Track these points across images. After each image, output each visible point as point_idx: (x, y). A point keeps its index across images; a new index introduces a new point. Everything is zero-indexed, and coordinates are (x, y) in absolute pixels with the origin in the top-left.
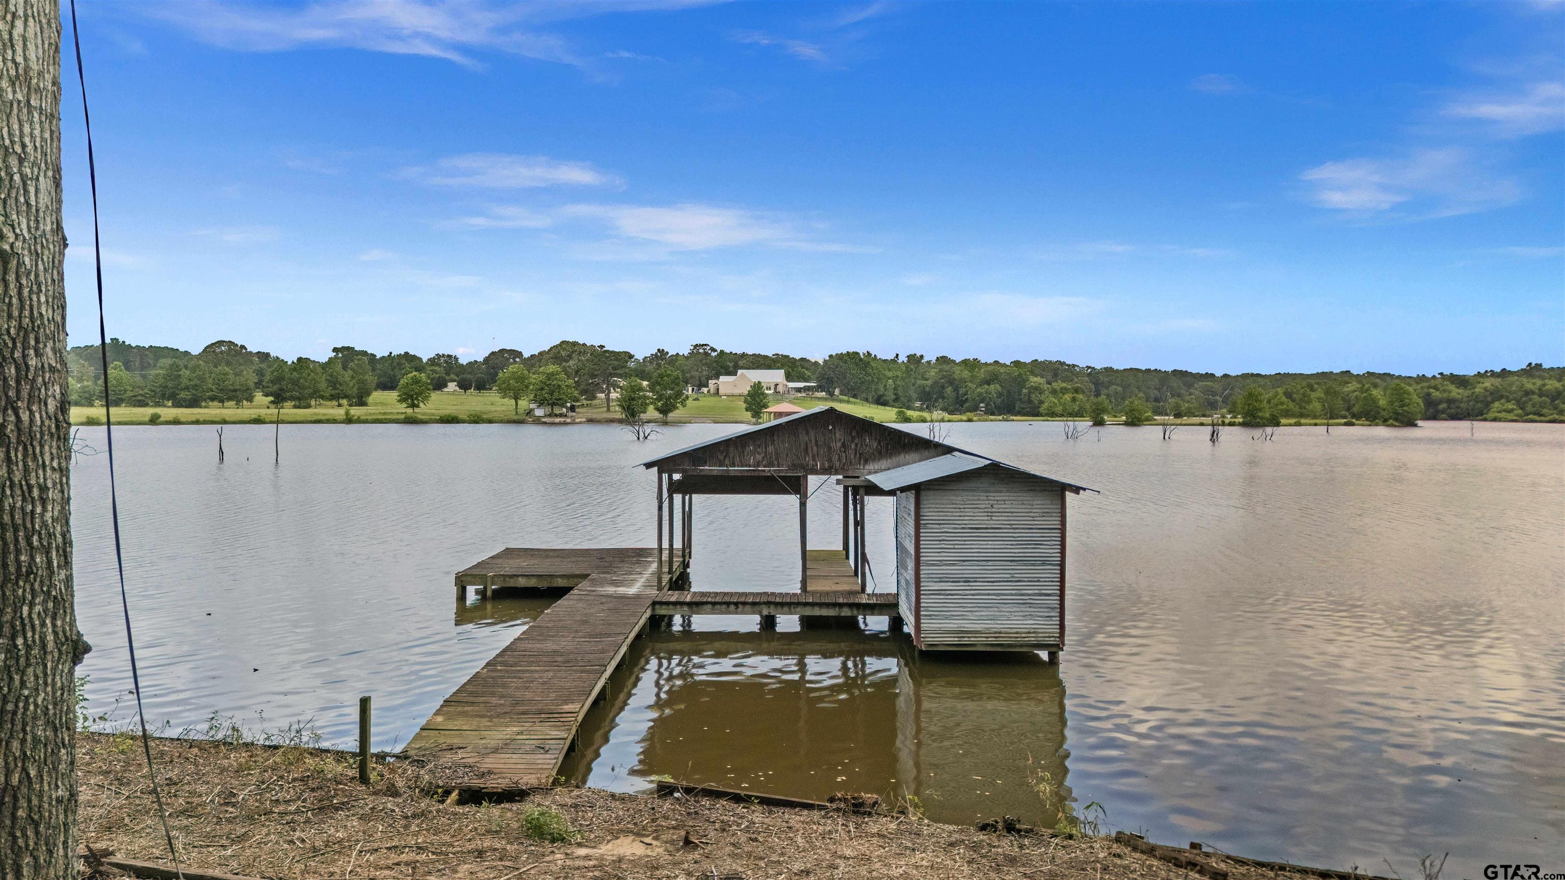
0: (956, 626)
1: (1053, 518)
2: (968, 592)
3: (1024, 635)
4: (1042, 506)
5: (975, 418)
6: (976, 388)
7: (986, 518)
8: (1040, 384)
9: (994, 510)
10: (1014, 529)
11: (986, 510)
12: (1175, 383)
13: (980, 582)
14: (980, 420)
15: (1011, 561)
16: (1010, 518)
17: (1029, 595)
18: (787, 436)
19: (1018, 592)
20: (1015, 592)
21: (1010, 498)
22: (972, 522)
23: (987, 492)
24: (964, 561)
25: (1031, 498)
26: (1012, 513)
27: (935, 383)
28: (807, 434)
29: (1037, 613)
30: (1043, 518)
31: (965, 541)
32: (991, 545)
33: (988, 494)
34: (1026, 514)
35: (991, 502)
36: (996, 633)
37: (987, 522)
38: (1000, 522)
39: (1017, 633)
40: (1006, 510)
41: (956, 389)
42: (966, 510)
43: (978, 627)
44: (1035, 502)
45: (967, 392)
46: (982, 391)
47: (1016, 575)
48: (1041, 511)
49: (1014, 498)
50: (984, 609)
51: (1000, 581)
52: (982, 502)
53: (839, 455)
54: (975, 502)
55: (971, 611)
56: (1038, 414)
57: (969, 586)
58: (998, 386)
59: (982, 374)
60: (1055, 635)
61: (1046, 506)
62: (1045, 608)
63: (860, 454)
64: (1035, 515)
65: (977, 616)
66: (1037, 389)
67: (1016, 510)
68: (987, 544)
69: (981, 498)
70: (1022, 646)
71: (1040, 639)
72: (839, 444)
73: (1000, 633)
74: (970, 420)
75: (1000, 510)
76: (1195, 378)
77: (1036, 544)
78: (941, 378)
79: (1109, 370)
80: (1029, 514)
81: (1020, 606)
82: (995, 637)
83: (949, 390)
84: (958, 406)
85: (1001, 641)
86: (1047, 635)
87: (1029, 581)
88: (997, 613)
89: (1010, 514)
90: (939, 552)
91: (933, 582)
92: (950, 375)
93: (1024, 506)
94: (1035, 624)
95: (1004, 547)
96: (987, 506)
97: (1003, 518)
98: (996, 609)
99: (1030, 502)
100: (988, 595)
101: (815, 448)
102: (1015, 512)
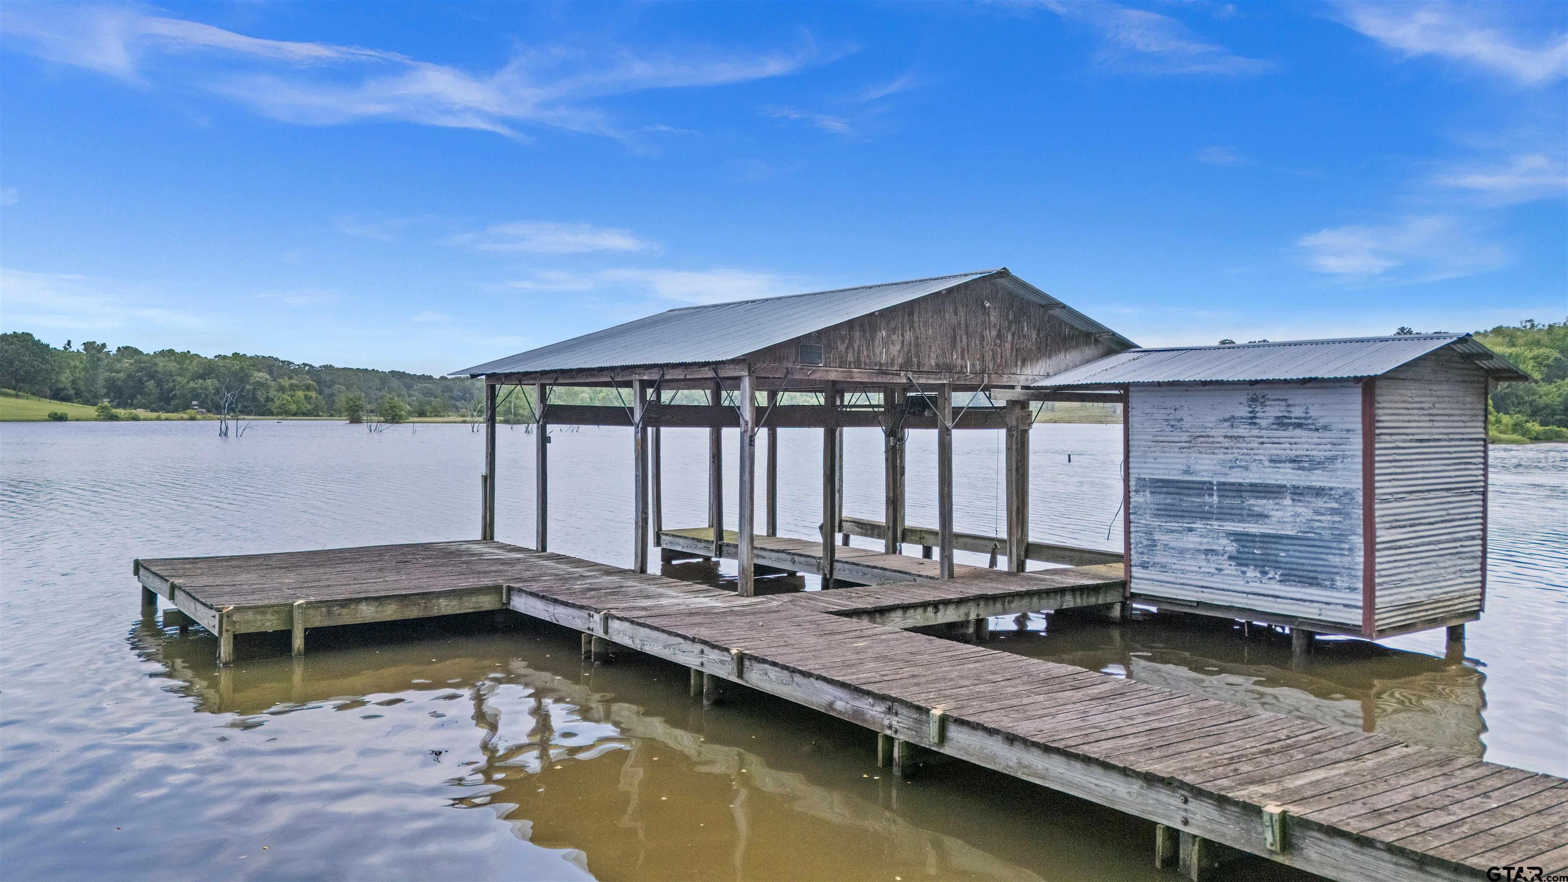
0: (1404, 597)
1: (1479, 424)
3: (1455, 601)
4: (1471, 406)
5: (199, 417)
6: (188, 382)
8: (267, 380)
9: (1435, 412)
12: (395, 383)
14: (205, 419)
18: (930, 315)
19: (1451, 536)
21: (1448, 393)
23: (1430, 383)
25: (1463, 394)
26: (1449, 416)
27: (130, 376)
28: (956, 313)
29: (1464, 567)
30: (1472, 424)
33: (1431, 387)
34: (1459, 418)
35: (1433, 399)
36: (1435, 602)
37: (1430, 431)
38: (1439, 431)
39: (1451, 599)
40: (1444, 412)
41: (159, 384)
43: (1422, 596)
44: (1467, 400)
45: (175, 386)
46: (196, 386)
52: (1426, 399)
53: (993, 351)
54: (1421, 399)
55: (1416, 572)
56: (271, 413)
57: (1415, 532)
58: (216, 381)
59: (194, 367)
61: (1474, 406)
62: (1471, 558)
63: (1017, 351)
64: (1466, 418)
66: (262, 385)
67: (1452, 412)
69: (1426, 393)
70: (1450, 618)
71: (1467, 605)
72: (994, 333)
73: (1438, 602)
74: (192, 419)
75: (1440, 412)
76: (413, 379)
77: (1466, 463)
78: (138, 371)
79: (328, 368)
80: (1462, 418)
82: (1433, 609)
83: (151, 384)
84: (162, 403)
85: (1437, 613)
87: (1460, 519)
88: (1435, 571)
89: (1447, 418)
92: (151, 367)
93: (1458, 406)
94: (1464, 583)
96: (1430, 406)
99: (1463, 399)
101: (964, 337)
102: (1451, 415)
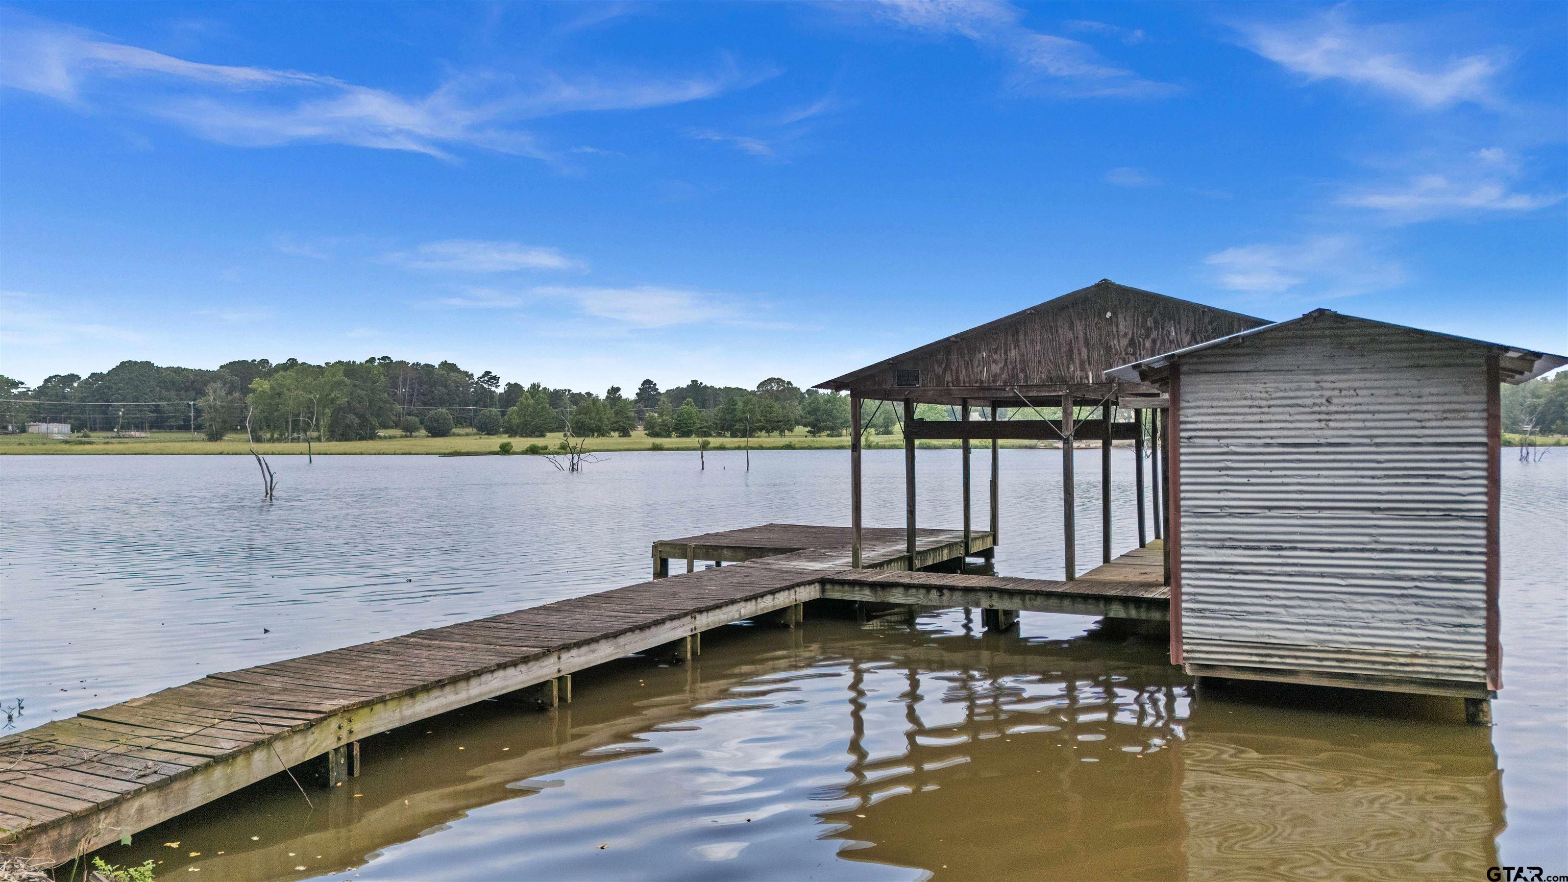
0: (1254, 633)
1: (1469, 423)
2: (1278, 569)
3: (1402, 660)
4: (1440, 399)
7: (1317, 425)
9: (1333, 408)
10: (1377, 445)
11: (1316, 409)
13: (1303, 549)
15: (1372, 510)
16: (1368, 424)
17: (1413, 579)
19: (1388, 572)
20: (1381, 571)
21: (1369, 384)
22: (1285, 433)
23: (1317, 372)
24: (1270, 508)
25: (1415, 383)
26: (1373, 413)
28: (1071, 327)
29: (1433, 618)
30: (1445, 423)
31: (1271, 469)
32: (1326, 477)
33: (1319, 378)
34: (1405, 416)
35: (1327, 393)
36: (1339, 651)
37: (1318, 433)
38: (1346, 433)
39: (1387, 655)
40: (1359, 408)
42: (1272, 410)
43: (1300, 638)
44: (1427, 390)
47: (1382, 539)
48: (1440, 407)
49: (1376, 384)
50: (1312, 603)
51: (1346, 550)
52: (1308, 393)
54: (1292, 394)
55: (1286, 606)
57: (1279, 557)
60: (1476, 664)
61: (1454, 399)
62: (1452, 607)
64: (1426, 416)
65: (1298, 615)
67: (1382, 408)
68: (1318, 476)
69: (1305, 385)
70: (1399, 682)
71: (1441, 670)
72: (1124, 342)
73: (1348, 652)
75: (1347, 408)
77: (1428, 476)
80: (1412, 415)
81: (1396, 600)
82: (1337, 660)
85: (1350, 668)
86: (1458, 663)
87: (1413, 551)
88: (1345, 614)
89: (1369, 416)
90: (1219, 492)
91: (1206, 546)
93: (1399, 399)
94: (1430, 639)
95: (1355, 480)
96: (1318, 401)
97: (1353, 424)
98: (1341, 605)
99: (1415, 391)
100: (1322, 575)
101: (1084, 351)
102: (1379, 412)
